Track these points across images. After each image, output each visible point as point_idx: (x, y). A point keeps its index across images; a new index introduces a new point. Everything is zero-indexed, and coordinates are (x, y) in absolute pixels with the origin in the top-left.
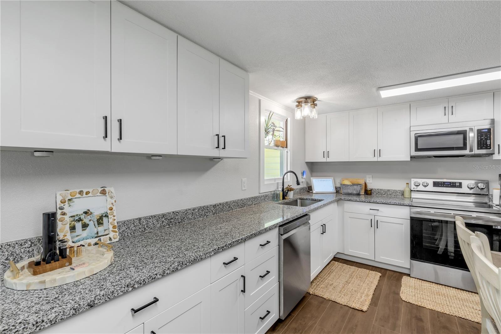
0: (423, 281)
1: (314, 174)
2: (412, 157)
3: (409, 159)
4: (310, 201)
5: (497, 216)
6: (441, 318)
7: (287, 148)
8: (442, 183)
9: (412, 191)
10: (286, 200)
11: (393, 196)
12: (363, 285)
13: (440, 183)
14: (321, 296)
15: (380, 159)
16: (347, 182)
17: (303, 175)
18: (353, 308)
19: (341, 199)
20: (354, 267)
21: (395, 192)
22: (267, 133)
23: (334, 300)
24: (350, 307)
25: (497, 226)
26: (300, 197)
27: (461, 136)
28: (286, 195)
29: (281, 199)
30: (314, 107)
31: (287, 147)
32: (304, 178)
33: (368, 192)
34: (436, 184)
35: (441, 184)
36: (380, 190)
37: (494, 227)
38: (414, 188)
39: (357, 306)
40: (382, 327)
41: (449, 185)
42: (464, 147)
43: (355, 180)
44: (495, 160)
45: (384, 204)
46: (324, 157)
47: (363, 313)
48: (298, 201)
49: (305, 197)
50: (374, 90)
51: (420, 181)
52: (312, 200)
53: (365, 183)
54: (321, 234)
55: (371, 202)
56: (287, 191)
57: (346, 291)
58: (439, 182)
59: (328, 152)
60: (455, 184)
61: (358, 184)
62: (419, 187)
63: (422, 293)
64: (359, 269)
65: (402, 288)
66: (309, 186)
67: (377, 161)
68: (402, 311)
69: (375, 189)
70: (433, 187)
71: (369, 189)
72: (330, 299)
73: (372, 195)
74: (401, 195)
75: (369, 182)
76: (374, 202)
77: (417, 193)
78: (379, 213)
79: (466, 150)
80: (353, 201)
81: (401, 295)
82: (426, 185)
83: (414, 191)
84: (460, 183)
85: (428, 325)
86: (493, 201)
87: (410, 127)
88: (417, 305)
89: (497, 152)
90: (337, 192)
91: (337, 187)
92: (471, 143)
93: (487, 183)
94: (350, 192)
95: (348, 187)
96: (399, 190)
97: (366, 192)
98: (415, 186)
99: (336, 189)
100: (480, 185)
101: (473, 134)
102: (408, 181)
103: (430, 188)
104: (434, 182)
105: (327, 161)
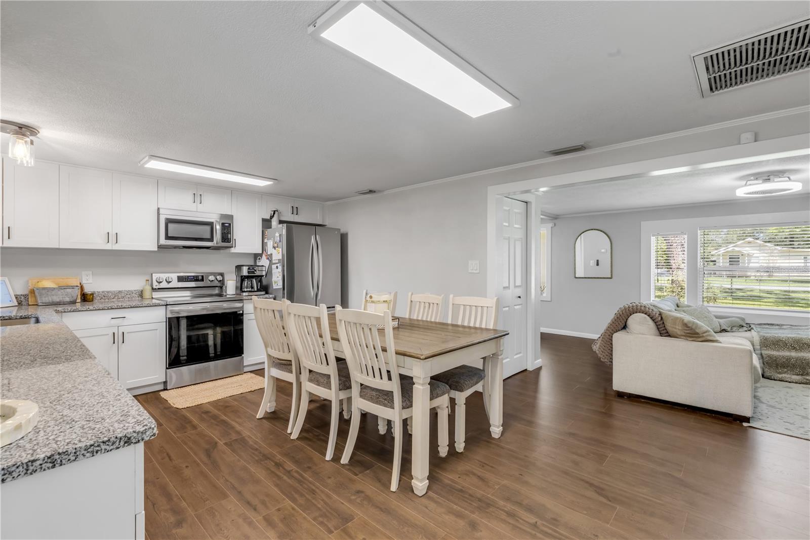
0: (182, 388)
2: (160, 247)
3: (156, 250)
5: (237, 303)
8: (186, 277)
9: (153, 289)
13: (184, 277)
15: (116, 247)
16: (49, 284)
19: (56, 311)
21: (130, 292)
25: (240, 311)
27: (208, 228)
33: (86, 298)
34: (180, 279)
35: (185, 279)
36: (106, 293)
37: (238, 312)
38: (156, 286)
40: (186, 433)
41: (192, 279)
42: (211, 239)
43: (61, 280)
44: (233, 253)
45: (134, 307)
53: (82, 288)
55: (113, 309)
58: (182, 276)
60: (198, 277)
61: (67, 286)
62: (161, 284)
63: (189, 396)
67: (110, 249)
68: (188, 415)
69: (99, 292)
70: (179, 282)
71: (90, 293)
73: (94, 301)
74: (138, 295)
75: (87, 282)
76: (119, 307)
77: (159, 292)
78: (125, 322)
79: (213, 241)
80: (83, 311)
81: (175, 406)
82: (170, 280)
83: (155, 289)
84: (203, 276)
85: (216, 412)
86: (226, 292)
87: (158, 209)
88: (195, 406)
89: (234, 246)
90: (20, 303)
91: (19, 295)
92: (218, 236)
93: (222, 275)
94: (58, 300)
95: (53, 293)
96: (135, 291)
97: (84, 297)
98: (158, 282)
99: (16, 298)
100: (218, 277)
101: (218, 227)
102: (148, 278)
103: (175, 284)
104: (178, 277)
105: (4, 245)
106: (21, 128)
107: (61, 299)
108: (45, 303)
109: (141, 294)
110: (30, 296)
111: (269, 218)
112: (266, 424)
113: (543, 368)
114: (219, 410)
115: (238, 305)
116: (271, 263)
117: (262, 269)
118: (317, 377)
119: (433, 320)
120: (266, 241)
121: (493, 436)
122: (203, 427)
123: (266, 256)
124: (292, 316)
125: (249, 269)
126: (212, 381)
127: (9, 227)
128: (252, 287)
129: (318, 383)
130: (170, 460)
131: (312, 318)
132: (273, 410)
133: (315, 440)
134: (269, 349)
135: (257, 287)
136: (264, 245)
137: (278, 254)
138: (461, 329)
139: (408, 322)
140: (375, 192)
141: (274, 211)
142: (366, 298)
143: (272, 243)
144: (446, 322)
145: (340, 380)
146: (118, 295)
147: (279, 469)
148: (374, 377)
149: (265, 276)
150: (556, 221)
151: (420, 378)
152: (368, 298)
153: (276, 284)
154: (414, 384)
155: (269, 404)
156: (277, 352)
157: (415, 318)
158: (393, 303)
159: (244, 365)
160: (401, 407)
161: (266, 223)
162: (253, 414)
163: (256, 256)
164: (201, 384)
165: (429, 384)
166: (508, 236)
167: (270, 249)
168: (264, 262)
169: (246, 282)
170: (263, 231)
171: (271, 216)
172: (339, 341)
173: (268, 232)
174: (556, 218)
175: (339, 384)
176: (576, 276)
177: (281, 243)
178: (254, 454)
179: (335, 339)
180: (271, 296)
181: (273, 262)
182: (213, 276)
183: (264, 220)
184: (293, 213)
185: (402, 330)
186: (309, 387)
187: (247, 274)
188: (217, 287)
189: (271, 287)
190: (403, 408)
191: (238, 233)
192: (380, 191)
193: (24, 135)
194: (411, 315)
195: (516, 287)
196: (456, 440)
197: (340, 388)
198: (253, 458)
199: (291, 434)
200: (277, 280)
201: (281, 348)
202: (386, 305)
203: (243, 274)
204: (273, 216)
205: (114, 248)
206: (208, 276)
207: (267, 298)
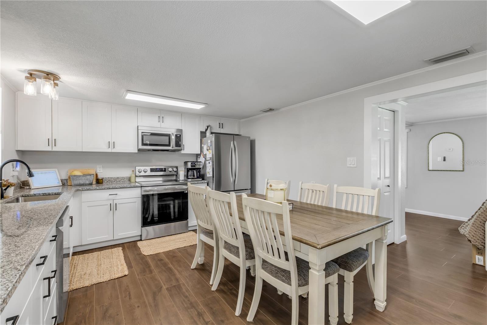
0: (150, 240)
2: (139, 150)
3: (137, 152)
5: (185, 186)
6: (170, 254)
9: (136, 176)
10: (6, 199)
12: (114, 260)
14: (82, 286)
15: (114, 151)
16: (78, 173)
17: (16, 167)
18: (118, 278)
19: (78, 190)
20: (96, 252)
21: (123, 178)
23: (97, 283)
24: (115, 279)
26: (22, 194)
27: (167, 138)
28: (5, 193)
32: (18, 171)
34: (152, 170)
35: (155, 170)
36: (110, 178)
37: (185, 192)
38: (138, 174)
39: (120, 275)
40: (145, 276)
41: (159, 170)
43: (86, 171)
44: (183, 153)
45: (122, 188)
46: (49, 146)
47: (126, 276)
50: (124, 91)
51: (142, 168)
52: (43, 195)
53: (96, 174)
54: (70, 227)
55: (110, 189)
56: (6, 188)
57: (102, 271)
58: (153, 168)
60: (162, 170)
61: (89, 174)
62: (141, 173)
63: (153, 246)
64: (101, 252)
65: (141, 249)
66: (22, 180)
67: (111, 151)
68: (149, 261)
69: (106, 178)
70: (151, 172)
71: (101, 178)
72: (92, 284)
73: (103, 183)
75: (100, 172)
76: (113, 188)
77: (140, 178)
78: (117, 197)
79: (170, 146)
80: (93, 190)
81: (143, 253)
82: (146, 171)
83: (138, 176)
84: (165, 169)
85: (167, 260)
86: (179, 178)
87: (138, 126)
88: (155, 254)
89: (183, 149)
90: (63, 185)
91: (63, 179)
92: (173, 143)
93: (177, 168)
94: (82, 183)
95: (80, 178)
96: (126, 177)
97: (98, 181)
98: (139, 172)
99: (62, 181)
100: (174, 169)
101: (173, 137)
102: (133, 169)
103: (149, 173)
104: (151, 169)
105: (53, 150)
106: (48, 75)
107: (84, 182)
108: (76, 184)
109: (129, 179)
110: (68, 181)
111: (204, 131)
112: (196, 274)
113: (408, 242)
114: (169, 259)
115: (185, 187)
116: (206, 160)
117: (200, 164)
118: (229, 247)
119: (319, 204)
120: (203, 145)
121: (377, 308)
122: (156, 271)
123: (203, 155)
124: (212, 199)
125: (192, 164)
126: (169, 236)
127: (55, 139)
128: (194, 176)
129: (231, 252)
130: (130, 299)
131: (225, 203)
132: (203, 263)
133: (228, 293)
134: (199, 221)
135: (197, 175)
136: (201, 148)
137: (209, 154)
138: (344, 214)
139: (299, 205)
140: (273, 110)
141: (208, 126)
142: (267, 186)
143: (206, 147)
144: (332, 207)
145: (246, 251)
146: (117, 180)
147: (200, 318)
148: (274, 255)
149: (202, 168)
150: (411, 128)
151: (317, 265)
152: (269, 187)
153: (209, 174)
154: (310, 268)
155: (199, 258)
156: (204, 224)
157: (305, 201)
158: (287, 191)
159: (189, 226)
160: (298, 284)
161: (203, 134)
162: (189, 264)
163: (198, 156)
164: (162, 238)
165: (324, 270)
166: (380, 138)
167: (205, 151)
168: (202, 159)
169: (190, 172)
170: (201, 140)
171: (206, 130)
172: (245, 221)
173: (204, 140)
174: (411, 125)
175: (246, 255)
176: (430, 169)
177: (212, 147)
178: (184, 301)
179: (242, 219)
180: (205, 181)
181: (207, 159)
182: (171, 168)
183: (202, 132)
184: (220, 128)
185: (296, 213)
186: (224, 253)
187: (191, 167)
188: (174, 175)
189: (206, 176)
190: (299, 286)
191: (185, 141)
192: (277, 109)
193: (50, 79)
194: (302, 199)
195: (385, 178)
196: (344, 312)
197: (246, 258)
198: (184, 305)
199: (212, 285)
200: (209, 172)
201: (206, 222)
202: (282, 192)
203: (188, 167)
204: (207, 129)
205: (113, 151)
206: (168, 168)
207: (203, 183)
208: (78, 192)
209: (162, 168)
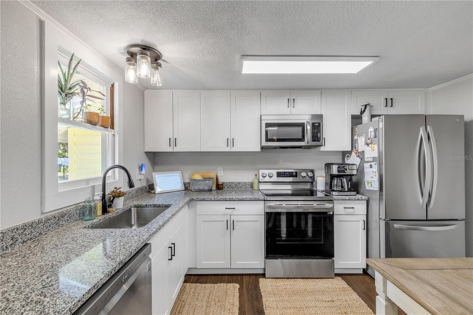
1: (157, 168)
2: (263, 148)
3: (259, 150)
4: (151, 208)
5: (328, 203)
7: (113, 129)
8: (284, 173)
9: (259, 182)
10: (110, 214)
11: (243, 189)
13: (282, 173)
15: (234, 150)
16: (198, 177)
17: (142, 170)
19: (192, 200)
21: (245, 184)
22: (66, 95)
25: (330, 212)
26: (136, 203)
27: (300, 129)
28: (110, 206)
29: (98, 214)
30: (157, 69)
31: (112, 127)
32: (143, 175)
33: (219, 187)
34: (279, 175)
35: (283, 175)
36: (231, 183)
37: (328, 213)
38: (262, 180)
41: (288, 175)
42: (302, 139)
43: (206, 173)
44: (322, 151)
45: (240, 200)
46: (170, 146)
48: (133, 210)
49: (144, 203)
50: (238, 57)
51: (267, 172)
52: (154, 207)
53: (217, 178)
54: (169, 260)
55: (227, 200)
56: (112, 198)
59: (175, 139)
60: (293, 173)
61: (209, 178)
62: (265, 178)
65: (263, 299)
66: (150, 183)
67: (230, 151)
69: (226, 183)
70: (277, 177)
71: (221, 183)
73: (224, 189)
74: (250, 187)
75: (220, 175)
76: (230, 199)
77: (264, 184)
78: (235, 212)
79: (304, 141)
80: (207, 200)
82: (271, 176)
83: (261, 182)
84: (296, 173)
86: (316, 187)
87: (261, 115)
89: (323, 144)
90: (186, 189)
91: (185, 183)
92: (308, 136)
93: (312, 171)
94: (202, 188)
95: (199, 183)
96: (248, 183)
98: (263, 177)
100: (309, 174)
101: (309, 128)
102: (256, 173)
103: (275, 179)
104: (278, 173)
105: (174, 151)
107: (204, 188)
108: (195, 190)
109: (252, 186)
110: (190, 185)
111: (359, 114)
115: (328, 205)
116: (363, 161)
117: (353, 167)
120: (356, 137)
123: (356, 153)
125: (339, 168)
128: (342, 187)
135: (348, 187)
136: (353, 142)
137: (373, 152)
141: (366, 106)
143: (364, 139)
146: (238, 185)
149: (356, 175)
153: (370, 185)
159: (335, 267)
161: (356, 120)
163: (345, 154)
167: (361, 146)
168: (353, 159)
169: (336, 180)
170: (352, 128)
171: (361, 112)
173: (358, 128)
177: (377, 139)
180: (364, 197)
181: (366, 160)
182: (304, 173)
183: (353, 117)
184: (387, 106)
187: (337, 173)
188: (308, 182)
189: (363, 187)
191: (327, 132)
200: (371, 181)
203: (333, 172)
204: (364, 111)
205: (232, 151)
206: (301, 173)
207: (359, 200)
208: (192, 202)
209: (293, 172)
